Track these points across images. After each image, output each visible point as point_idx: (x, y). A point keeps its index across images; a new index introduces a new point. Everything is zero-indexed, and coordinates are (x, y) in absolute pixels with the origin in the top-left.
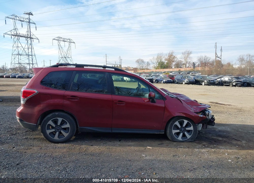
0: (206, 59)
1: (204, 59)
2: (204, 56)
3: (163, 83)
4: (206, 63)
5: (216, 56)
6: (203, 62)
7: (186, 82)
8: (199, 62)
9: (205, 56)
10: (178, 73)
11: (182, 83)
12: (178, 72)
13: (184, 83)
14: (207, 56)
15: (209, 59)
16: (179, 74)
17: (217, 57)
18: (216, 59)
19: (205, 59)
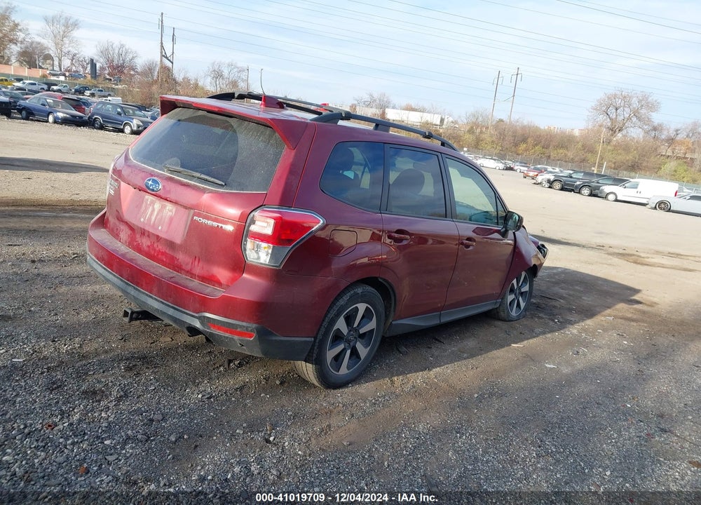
0: (125, 55)
1: (117, 52)
2: (116, 44)
3: (55, 122)
4: (122, 66)
5: (161, 53)
6: (115, 63)
7: (135, 128)
8: (102, 60)
9: (122, 46)
10: (46, 87)
11: (122, 131)
12: (46, 84)
13: (128, 129)
14: (127, 47)
15: (133, 58)
16: (49, 90)
17: (164, 56)
18: (161, 61)
19: (120, 52)
